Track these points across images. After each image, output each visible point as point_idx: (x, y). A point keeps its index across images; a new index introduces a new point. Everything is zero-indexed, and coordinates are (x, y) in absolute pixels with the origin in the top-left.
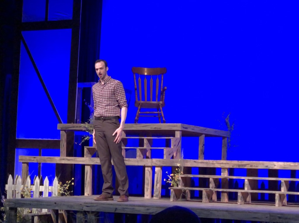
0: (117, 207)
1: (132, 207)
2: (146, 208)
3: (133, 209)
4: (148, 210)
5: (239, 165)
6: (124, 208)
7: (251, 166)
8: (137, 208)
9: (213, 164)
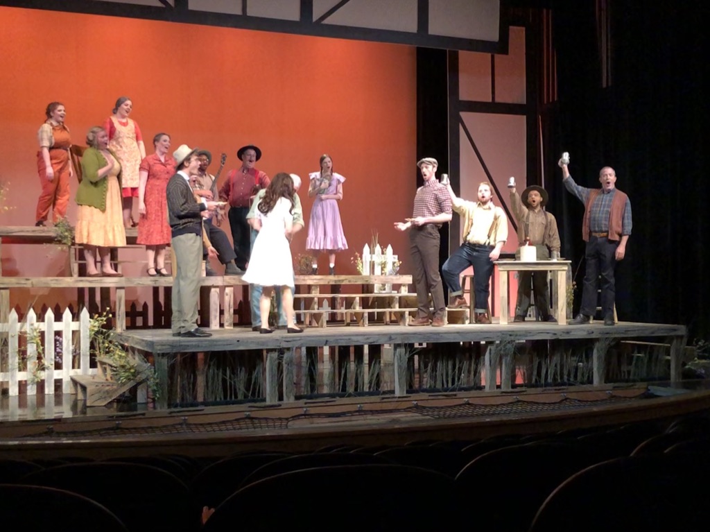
0: (328, 339)
1: (347, 338)
2: (366, 337)
3: (349, 339)
4: (368, 339)
5: (336, 281)
6: (337, 340)
7: (350, 281)
8: (354, 338)
9: (304, 280)
